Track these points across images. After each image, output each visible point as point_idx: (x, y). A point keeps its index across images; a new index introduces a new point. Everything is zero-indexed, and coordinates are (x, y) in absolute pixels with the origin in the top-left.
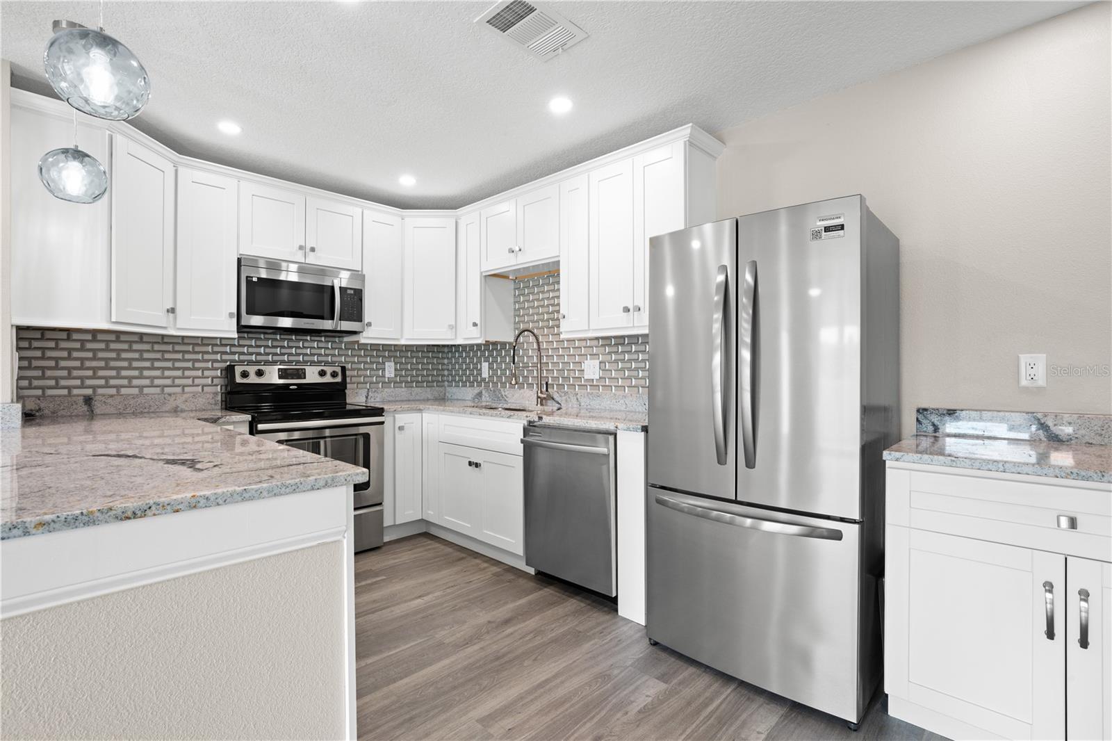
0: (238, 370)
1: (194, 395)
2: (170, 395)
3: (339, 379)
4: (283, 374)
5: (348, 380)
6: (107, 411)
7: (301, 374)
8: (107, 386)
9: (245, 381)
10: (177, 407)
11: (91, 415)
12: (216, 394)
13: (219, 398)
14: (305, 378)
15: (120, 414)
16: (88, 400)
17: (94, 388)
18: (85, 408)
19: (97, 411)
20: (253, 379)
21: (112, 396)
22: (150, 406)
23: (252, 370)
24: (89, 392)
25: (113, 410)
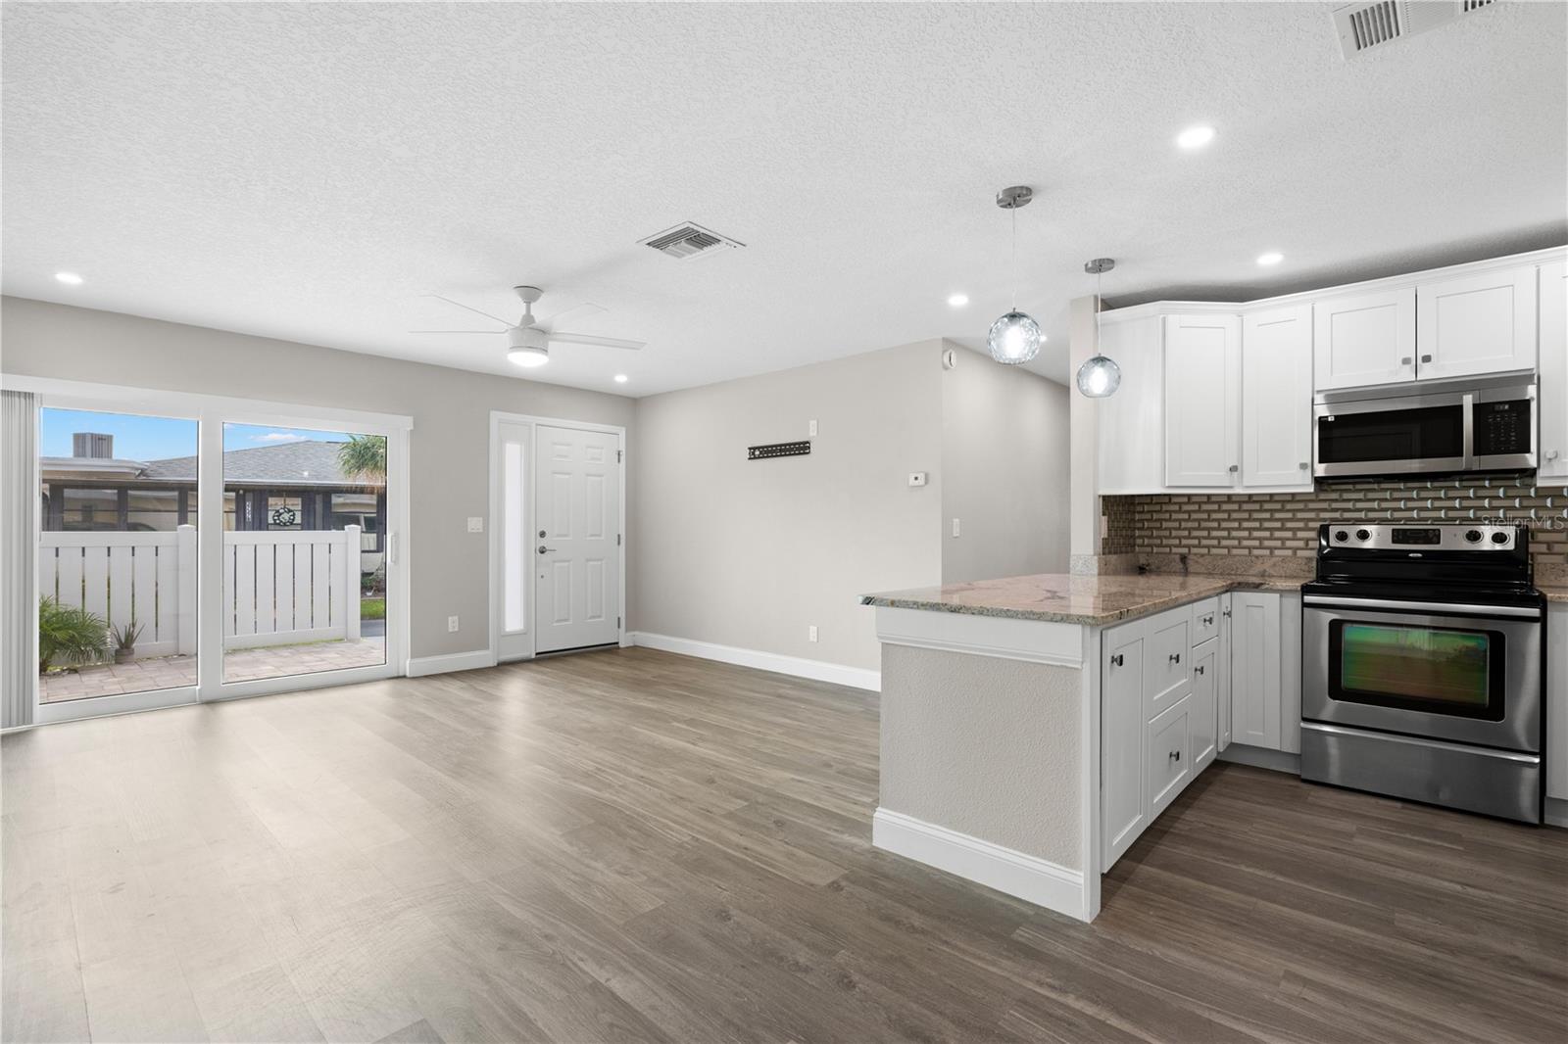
0: (1334, 530)
1: (1284, 559)
2: (1257, 557)
3: (1510, 545)
4: (1398, 536)
5: (1532, 548)
6: (1198, 570)
7: (1433, 537)
8: (1199, 546)
9: (1341, 544)
10: (1265, 571)
11: (1186, 573)
12: (1309, 559)
13: (1314, 564)
14: (1439, 543)
15: (1210, 574)
16: (1184, 559)
17: (1188, 547)
18: (1181, 566)
19: (1191, 569)
20: (1353, 542)
21: (1203, 556)
22: (1237, 568)
23: (1352, 531)
24: (1185, 550)
25: (1203, 570)
